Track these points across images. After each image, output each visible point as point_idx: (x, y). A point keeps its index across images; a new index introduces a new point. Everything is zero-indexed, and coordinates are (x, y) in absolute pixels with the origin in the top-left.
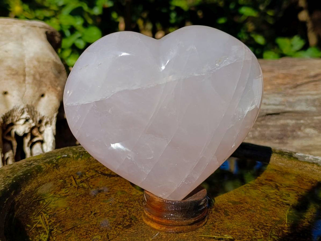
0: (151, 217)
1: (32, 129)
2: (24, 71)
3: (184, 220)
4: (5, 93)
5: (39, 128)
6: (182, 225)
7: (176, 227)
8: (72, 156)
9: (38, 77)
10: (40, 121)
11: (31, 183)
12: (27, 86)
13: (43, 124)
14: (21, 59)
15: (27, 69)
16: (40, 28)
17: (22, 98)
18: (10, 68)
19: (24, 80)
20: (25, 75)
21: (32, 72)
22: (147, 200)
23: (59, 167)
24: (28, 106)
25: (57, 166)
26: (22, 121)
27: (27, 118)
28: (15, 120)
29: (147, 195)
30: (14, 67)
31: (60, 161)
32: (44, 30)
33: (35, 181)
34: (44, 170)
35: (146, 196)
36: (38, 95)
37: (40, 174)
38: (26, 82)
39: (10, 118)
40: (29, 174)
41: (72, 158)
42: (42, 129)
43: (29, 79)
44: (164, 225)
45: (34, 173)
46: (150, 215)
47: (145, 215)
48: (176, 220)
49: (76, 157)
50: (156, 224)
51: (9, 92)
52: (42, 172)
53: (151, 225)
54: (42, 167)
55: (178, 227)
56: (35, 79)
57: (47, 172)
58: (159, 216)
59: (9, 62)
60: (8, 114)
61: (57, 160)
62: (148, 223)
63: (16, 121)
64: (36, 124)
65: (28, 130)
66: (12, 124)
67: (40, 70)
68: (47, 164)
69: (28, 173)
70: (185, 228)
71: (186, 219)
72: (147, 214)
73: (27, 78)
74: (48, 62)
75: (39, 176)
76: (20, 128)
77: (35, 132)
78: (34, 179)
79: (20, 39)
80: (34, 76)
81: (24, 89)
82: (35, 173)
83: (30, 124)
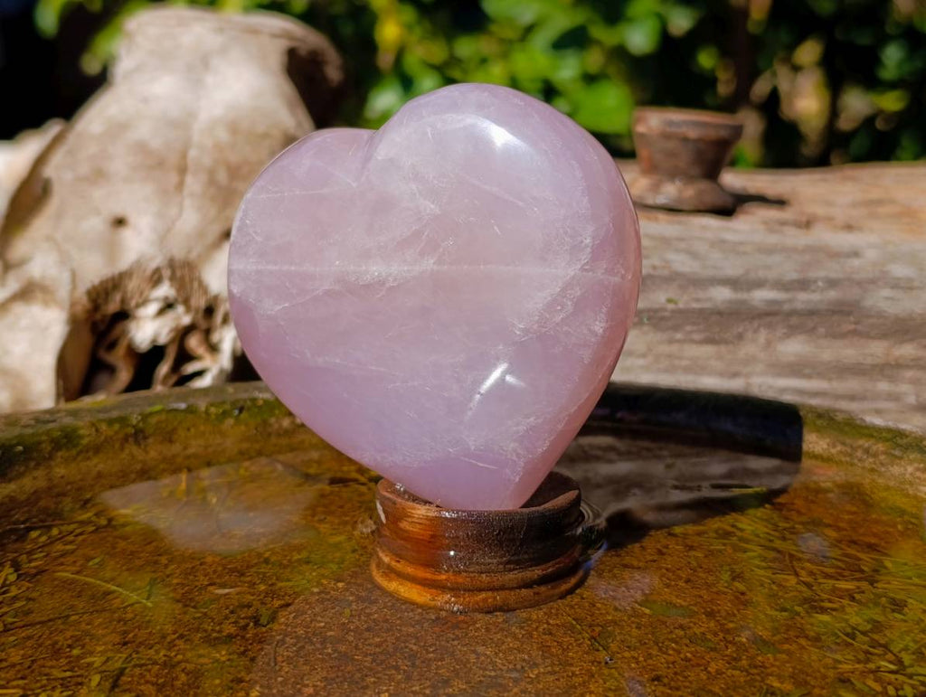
0: (399, 566)
1: (185, 332)
2: (184, 156)
3: (510, 570)
4: (120, 222)
5: (208, 333)
6: (502, 588)
7: (483, 595)
8: (203, 409)
9: (222, 176)
10: (209, 311)
11: (21, 475)
12: (187, 202)
13: (219, 318)
14: (182, 124)
15: (193, 153)
16: (274, 36)
17: (162, 238)
18: (141, 148)
19: (180, 186)
20: (183, 170)
21: (207, 161)
22: (386, 517)
23: (145, 438)
24: (172, 264)
25: (139, 436)
26: (152, 308)
27: (171, 300)
28: (133, 303)
29: (386, 502)
30: (156, 143)
31: (153, 420)
32: (284, 44)
33: (40, 473)
34: (85, 441)
35: (382, 504)
36: (216, 230)
37: (67, 454)
38: (186, 191)
39: (118, 297)
40: (20, 448)
41: (204, 415)
42: (215, 337)
43: (193, 183)
44: (444, 587)
45: (44, 445)
46: (398, 562)
47: (380, 564)
48: (482, 573)
49: (216, 415)
50: (418, 587)
51: (133, 218)
52: (75, 446)
53: (402, 590)
54: (82, 432)
55: (490, 594)
56: (212, 181)
57: (97, 449)
58: (427, 565)
59: (143, 131)
60: (110, 285)
61: (145, 417)
62: (392, 585)
63: (138, 306)
64: (194, 318)
65: (168, 334)
66: (123, 315)
67: (234, 158)
68: (104, 427)
69: (18, 444)
70: (512, 597)
71: (514, 569)
72: (386, 560)
73: (189, 179)
74: (266, 136)
75: (59, 460)
76: (147, 329)
77: (194, 343)
78: (36, 465)
79: (199, 66)
80: (211, 173)
81: (173, 211)
82: (47, 447)
83: (179, 318)
